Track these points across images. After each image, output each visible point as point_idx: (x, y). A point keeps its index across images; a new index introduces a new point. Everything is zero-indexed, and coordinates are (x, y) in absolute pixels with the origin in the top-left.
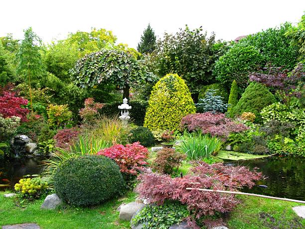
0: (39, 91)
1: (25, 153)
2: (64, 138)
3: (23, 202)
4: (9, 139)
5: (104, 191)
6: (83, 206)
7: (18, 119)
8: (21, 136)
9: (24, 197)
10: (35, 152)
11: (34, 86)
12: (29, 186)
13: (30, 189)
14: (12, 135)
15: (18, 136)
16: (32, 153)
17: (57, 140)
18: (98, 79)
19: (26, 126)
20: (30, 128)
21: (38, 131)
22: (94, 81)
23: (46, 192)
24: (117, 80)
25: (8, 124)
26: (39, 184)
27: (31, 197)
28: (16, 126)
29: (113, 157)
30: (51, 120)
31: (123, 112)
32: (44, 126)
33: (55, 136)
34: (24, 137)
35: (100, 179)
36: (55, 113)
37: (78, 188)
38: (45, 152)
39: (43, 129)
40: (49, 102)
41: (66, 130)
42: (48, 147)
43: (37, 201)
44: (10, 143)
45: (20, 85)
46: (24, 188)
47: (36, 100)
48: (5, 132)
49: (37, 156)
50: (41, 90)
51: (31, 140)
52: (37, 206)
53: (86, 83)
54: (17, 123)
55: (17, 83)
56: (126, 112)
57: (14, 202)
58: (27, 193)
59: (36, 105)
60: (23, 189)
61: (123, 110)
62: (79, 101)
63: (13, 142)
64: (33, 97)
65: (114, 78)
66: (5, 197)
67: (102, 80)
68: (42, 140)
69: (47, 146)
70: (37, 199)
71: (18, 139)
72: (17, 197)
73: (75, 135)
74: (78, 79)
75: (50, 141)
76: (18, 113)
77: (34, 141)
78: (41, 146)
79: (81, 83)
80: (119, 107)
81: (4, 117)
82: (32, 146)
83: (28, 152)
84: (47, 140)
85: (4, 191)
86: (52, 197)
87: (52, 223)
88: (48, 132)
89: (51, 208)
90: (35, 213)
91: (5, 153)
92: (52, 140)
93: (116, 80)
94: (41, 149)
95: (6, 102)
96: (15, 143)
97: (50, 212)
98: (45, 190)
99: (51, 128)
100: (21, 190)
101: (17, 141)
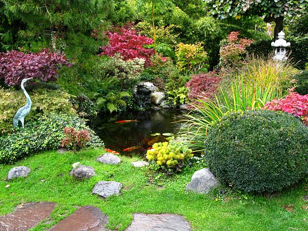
0: (162, 30)
1: (150, 105)
2: (199, 85)
3: (159, 177)
4: (132, 87)
5: (291, 172)
6: (255, 194)
7: (142, 61)
8: (145, 84)
9: (160, 170)
10: (163, 104)
11: (156, 24)
12: (168, 154)
13: (168, 159)
14: (134, 82)
15: (141, 84)
16: (159, 104)
17: (191, 89)
18: (243, 5)
19: (150, 72)
20: (155, 74)
21: (166, 78)
22: (237, 9)
23: (190, 164)
24: (271, 7)
25: (130, 68)
26: (181, 152)
27: (170, 170)
28: (139, 71)
29: (299, 113)
30: (181, 64)
31: (278, 51)
32: (173, 70)
33: (188, 83)
34: (149, 85)
35: (286, 151)
36: (186, 54)
37: (250, 165)
38: (175, 103)
39: (172, 74)
40: (175, 42)
41: (202, 76)
42: (179, 97)
43: (178, 176)
44: (132, 92)
45: (140, 23)
46: (160, 158)
47: (159, 40)
48: (127, 78)
49: (165, 108)
50: (165, 28)
51: (157, 88)
52: (179, 184)
53: (226, 13)
54: (141, 67)
55: (137, 22)
56: (283, 50)
57: (146, 175)
58: (165, 164)
59: (160, 47)
60: (158, 159)
61: (279, 49)
62: (210, 41)
63: (136, 91)
64: (155, 37)
65: (268, 4)
66: (133, 167)
67: (248, 6)
68: (171, 88)
69: (178, 95)
70: (179, 173)
71: (142, 86)
72: (150, 169)
73: (214, 81)
74: (214, 9)
75: (181, 89)
76: (141, 55)
77: (161, 90)
78: (171, 96)
79: (219, 12)
80: (273, 44)
81: (125, 59)
82: (158, 95)
83: (154, 103)
84: (177, 88)
85: (131, 157)
86: (202, 173)
87: (207, 219)
88: (178, 78)
89: (201, 190)
90: (179, 197)
91: (127, 104)
92: (183, 88)
93: (270, 5)
94: (170, 100)
95: (126, 42)
96: (138, 92)
97: (201, 198)
98: (188, 160)
99: (182, 73)
100: (156, 160)
101: (140, 89)
